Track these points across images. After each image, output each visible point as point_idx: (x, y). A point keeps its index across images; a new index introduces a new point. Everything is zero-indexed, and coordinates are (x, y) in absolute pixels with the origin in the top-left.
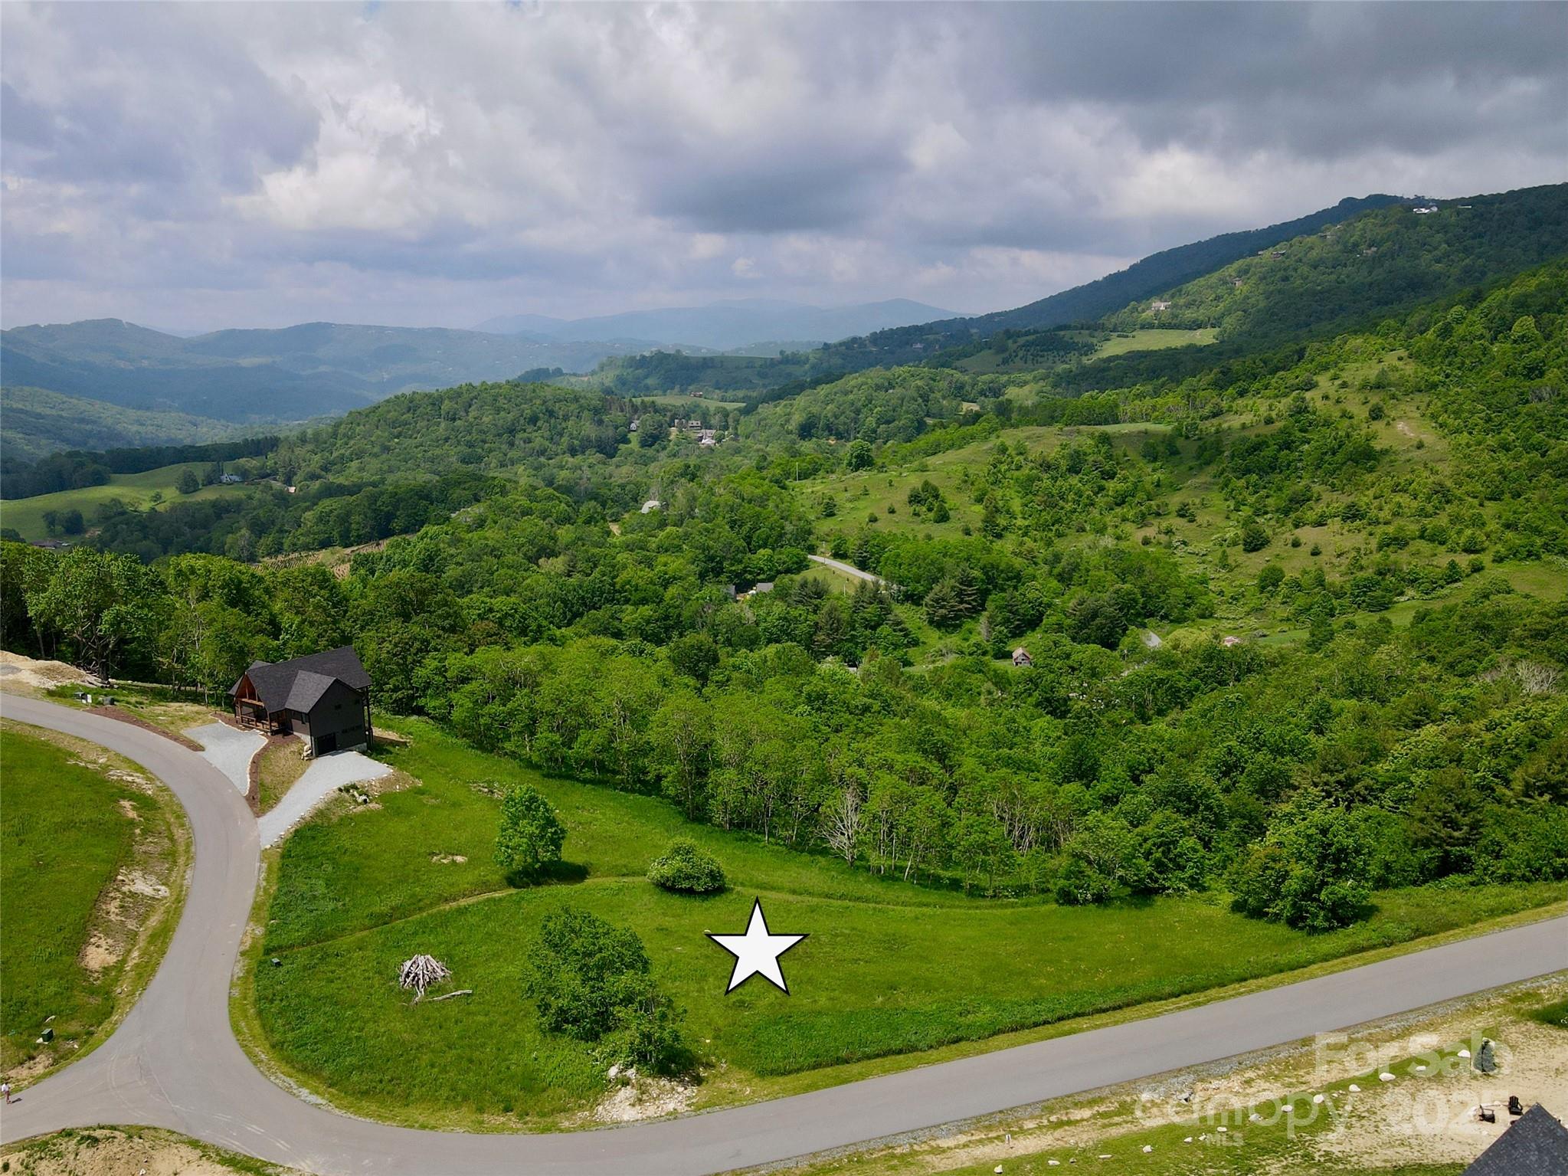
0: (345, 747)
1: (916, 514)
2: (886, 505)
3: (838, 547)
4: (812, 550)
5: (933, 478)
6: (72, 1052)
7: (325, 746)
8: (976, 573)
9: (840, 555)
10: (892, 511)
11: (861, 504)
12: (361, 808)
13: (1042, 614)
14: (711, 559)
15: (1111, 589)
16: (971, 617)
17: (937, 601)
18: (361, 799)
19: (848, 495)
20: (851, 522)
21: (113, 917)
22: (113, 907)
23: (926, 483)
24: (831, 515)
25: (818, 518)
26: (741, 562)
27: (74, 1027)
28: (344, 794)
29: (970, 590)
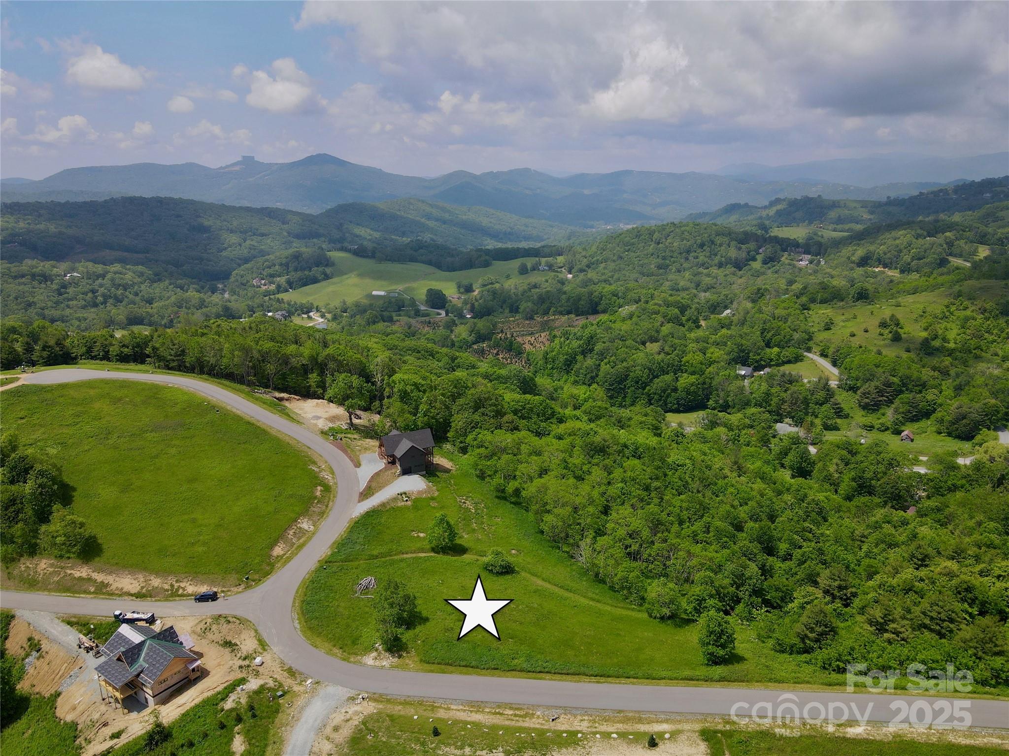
0: (415, 473)
1: (882, 335)
2: (864, 326)
3: (823, 350)
4: (809, 350)
5: (900, 314)
6: (251, 585)
7: (406, 472)
8: (896, 380)
9: (823, 355)
10: (866, 331)
11: (849, 324)
12: (403, 503)
13: (935, 410)
14: (743, 351)
15: (983, 402)
16: (887, 406)
17: (864, 394)
18: (405, 499)
19: (843, 317)
20: (838, 336)
21: (289, 536)
22: (291, 532)
23: (893, 316)
24: (829, 329)
25: (819, 331)
26: (759, 354)
27: (256, 577)
28: (399, 496)
29: (889, 389)
